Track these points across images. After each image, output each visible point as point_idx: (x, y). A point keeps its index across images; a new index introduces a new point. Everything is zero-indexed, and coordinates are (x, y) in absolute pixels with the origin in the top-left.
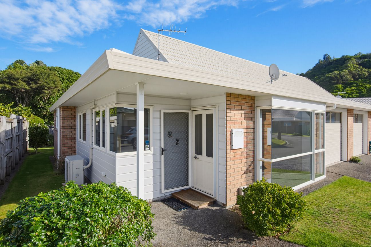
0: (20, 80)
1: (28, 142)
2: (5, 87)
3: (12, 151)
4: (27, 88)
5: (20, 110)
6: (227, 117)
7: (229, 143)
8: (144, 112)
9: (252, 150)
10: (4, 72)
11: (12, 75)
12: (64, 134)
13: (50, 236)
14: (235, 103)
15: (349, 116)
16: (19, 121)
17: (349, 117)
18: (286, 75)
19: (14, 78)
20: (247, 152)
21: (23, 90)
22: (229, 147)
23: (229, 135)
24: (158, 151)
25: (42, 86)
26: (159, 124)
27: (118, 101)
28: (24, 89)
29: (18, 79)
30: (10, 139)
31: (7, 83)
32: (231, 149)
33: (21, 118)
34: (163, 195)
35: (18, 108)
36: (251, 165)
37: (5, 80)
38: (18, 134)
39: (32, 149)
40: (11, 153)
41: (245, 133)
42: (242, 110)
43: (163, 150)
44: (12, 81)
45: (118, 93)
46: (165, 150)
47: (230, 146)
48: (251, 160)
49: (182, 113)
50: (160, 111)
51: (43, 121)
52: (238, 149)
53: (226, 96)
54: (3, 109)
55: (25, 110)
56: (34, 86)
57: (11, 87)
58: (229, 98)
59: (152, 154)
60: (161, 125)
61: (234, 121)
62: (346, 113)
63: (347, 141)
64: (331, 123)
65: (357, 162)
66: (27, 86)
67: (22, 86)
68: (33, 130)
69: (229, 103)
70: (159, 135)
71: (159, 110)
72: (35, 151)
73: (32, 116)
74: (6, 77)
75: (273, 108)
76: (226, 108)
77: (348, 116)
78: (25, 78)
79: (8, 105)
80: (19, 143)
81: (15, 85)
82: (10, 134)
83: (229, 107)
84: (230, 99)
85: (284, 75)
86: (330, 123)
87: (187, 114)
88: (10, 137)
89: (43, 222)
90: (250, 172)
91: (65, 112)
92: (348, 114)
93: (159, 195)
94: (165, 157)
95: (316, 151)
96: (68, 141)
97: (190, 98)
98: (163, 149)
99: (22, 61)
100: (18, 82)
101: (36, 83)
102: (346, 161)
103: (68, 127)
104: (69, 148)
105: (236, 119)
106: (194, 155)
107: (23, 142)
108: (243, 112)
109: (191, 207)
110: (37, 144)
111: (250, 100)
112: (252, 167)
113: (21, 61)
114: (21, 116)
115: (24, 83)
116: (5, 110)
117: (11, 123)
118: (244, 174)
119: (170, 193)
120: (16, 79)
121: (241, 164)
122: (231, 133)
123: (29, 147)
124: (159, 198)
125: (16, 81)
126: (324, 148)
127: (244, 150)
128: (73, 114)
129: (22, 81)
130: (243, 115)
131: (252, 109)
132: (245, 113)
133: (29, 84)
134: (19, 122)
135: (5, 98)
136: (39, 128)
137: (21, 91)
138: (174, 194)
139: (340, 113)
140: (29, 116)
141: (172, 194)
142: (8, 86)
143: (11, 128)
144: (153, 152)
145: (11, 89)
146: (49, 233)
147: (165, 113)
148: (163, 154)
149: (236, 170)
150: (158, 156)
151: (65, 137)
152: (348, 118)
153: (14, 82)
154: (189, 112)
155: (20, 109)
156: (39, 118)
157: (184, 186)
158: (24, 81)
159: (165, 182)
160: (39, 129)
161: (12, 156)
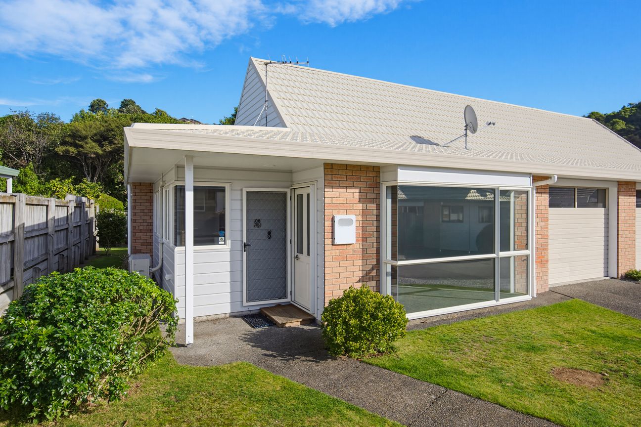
0: (89, 139)
1: (98, 238)
2: (67, 151)
3: (67, 249)
4: (100, 152)
5: (84, 188)
6: (326, 199)
7: (328, 235)
8: (193, 192)
9: (375, 246)
10: (68, 126)
11: (77, 131)
12: (135, 224)
13: (52, 303)
14: (341, 178)
15: (622, 195)
16: (81, 204)
17: (620, 197)
18: (494, 124)
19: (81, 137)
20: (364, 251)
21: (93, 156)
22: (328, 241)
23: (328, 224)
24: (239, 246)
25: (120, 147)
26: (239, 208)
27: (178, 178)
28: (94, 153)
29: (85, 138)
30: (65, 231)
31: (72, 144)
32: (333, 245)
33: (84, 199)
34: (246, 309)
35: (82, 186)
36: (373, 269)
37: (67, 139)
38: (79, 224)
39: (103, 249)
40: (66, 251)
41: (361, 222)
42: (353, 187)
43: (245, 245)
44: (77, 142)
45: (178, 167)
46: (248, 245)
47: (331, 239)
48: (373, 262)
49: (277, 193)
50: (242, 190)
51: (122, 205)
52: (346, 245)
53: (325, 169)
54: (59, 186)
55: (91, 188)
56: (108, 148)
57: (76, 151)
58: (329, 170)
59: (229, 250)
60: (242, 210)
61: (338, 204)
62: (616, 189)
63: (618, 242)
64: (577, 207)
65: (637, 280)
66: (99, 148)
67: (92, 148)
68: (104, 218)
69: (329, 177)
70: (239, 223)
71: (240, 188)
72: (107, 252)
73: (103, 196)
74: (70, 135)
75: (399, 184)
76: (325, 186)
77: (618, 195)
78: (96, 135)
79: (67, 180)
80: (80, 238)
81: (82, 147)
82: (65, 223)
83: (328, 183)
84: (331, 171)
85: (490, 124)
86: (575, 207)
87: (285, 194)
88: (64, 227)
89: (47, 290)
90: (371, 279)
91: (137, 191)
92: (618, 191)
93: (239, 309)
94: (248, 256)
95: (503, 254)
96: (140, 234)
97: (291, 171)
98: (245, 243)
99: (102, 101)
100: (87, 143)
101: (111, 143)
102: (615, 278)
103: (142, 214)
104: (142, 244)
105: (340, 201)
106: (296, 254)
107: (89, 237)
108: (357, 191)
109: (275, 324)
110: (108, 241)
111: (371, 172)
112: (374, 273)
113: (99, 102)
114: (86, 197)
115: (94, 144)
116: (63, 189)
117: (66, 208)
118: (359, 281)
119: (258, 308)
120: (83, 138)
121: (353, 267)
122: (333, 221)
123: (100, 247)
124: (240, 313)
125: (83, 141)
126: (527, 249)
127: (358, 246)
128: (148, 194)
129: (92, 140)
130: (357, 195)
131: (376, 185)
132: (360, 192)
133: (101, 146)
134: (81, 207)
135: (69, 168)
136: (111, 215)
137: (91, 157)
138: (263, 310)
139: (605, 190)
140: (98, 197)
141: (260, 309)
142: (72, 149)
143: (66, 215)
144: (229, 247)
145: (77, 154)
146: (52, 300)
147: (248, 193)
148: (245, 251)
149: (342, 275)
150: (239, 253)
151: (137, 227)
152: (618, 199)
153: (80, 143)
154: (288, 191)
155: (84, 186)
156: (116, 200)
157: (280, 299)
158: (95, 141)
159: (248, 290)
160: (111, 217)
161: (67, 256)
